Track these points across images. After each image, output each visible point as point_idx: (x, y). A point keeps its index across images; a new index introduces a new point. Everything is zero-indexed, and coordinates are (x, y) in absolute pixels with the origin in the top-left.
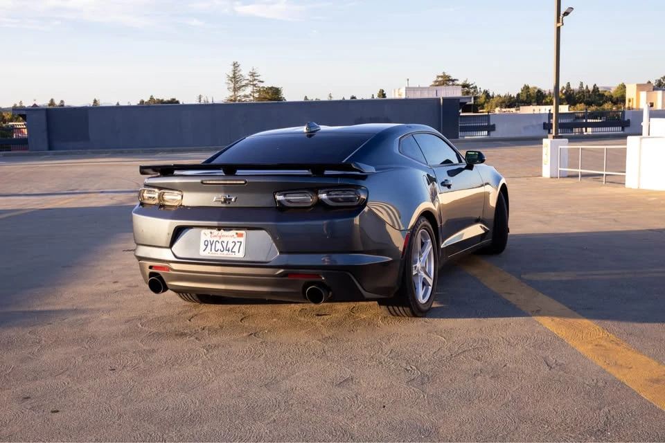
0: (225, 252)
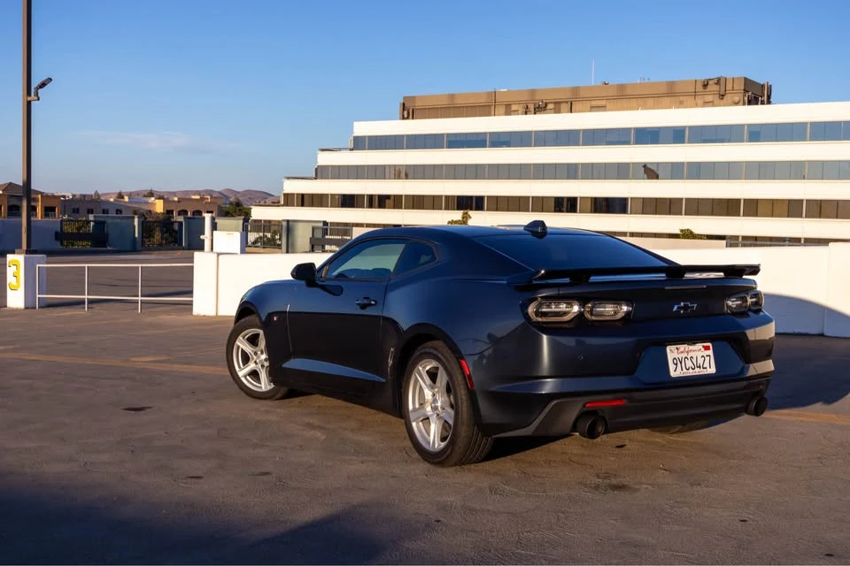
0: (697, 370)
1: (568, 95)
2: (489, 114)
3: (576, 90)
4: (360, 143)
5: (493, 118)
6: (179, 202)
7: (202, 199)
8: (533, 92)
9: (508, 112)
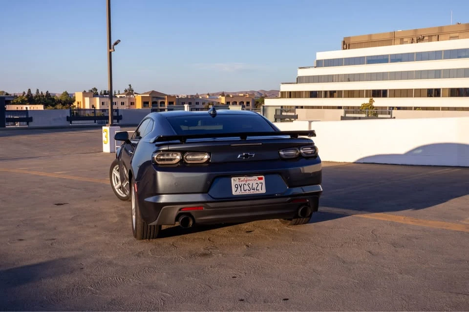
0: (252, 191)
1: (436, 32)
2: (391, 45)
3: (441, 28)
4: (319, 64)
5: (393, 46)
6: (233, 97)
7: (244, 95)
8: (416, 31)
9: (402, 42)
